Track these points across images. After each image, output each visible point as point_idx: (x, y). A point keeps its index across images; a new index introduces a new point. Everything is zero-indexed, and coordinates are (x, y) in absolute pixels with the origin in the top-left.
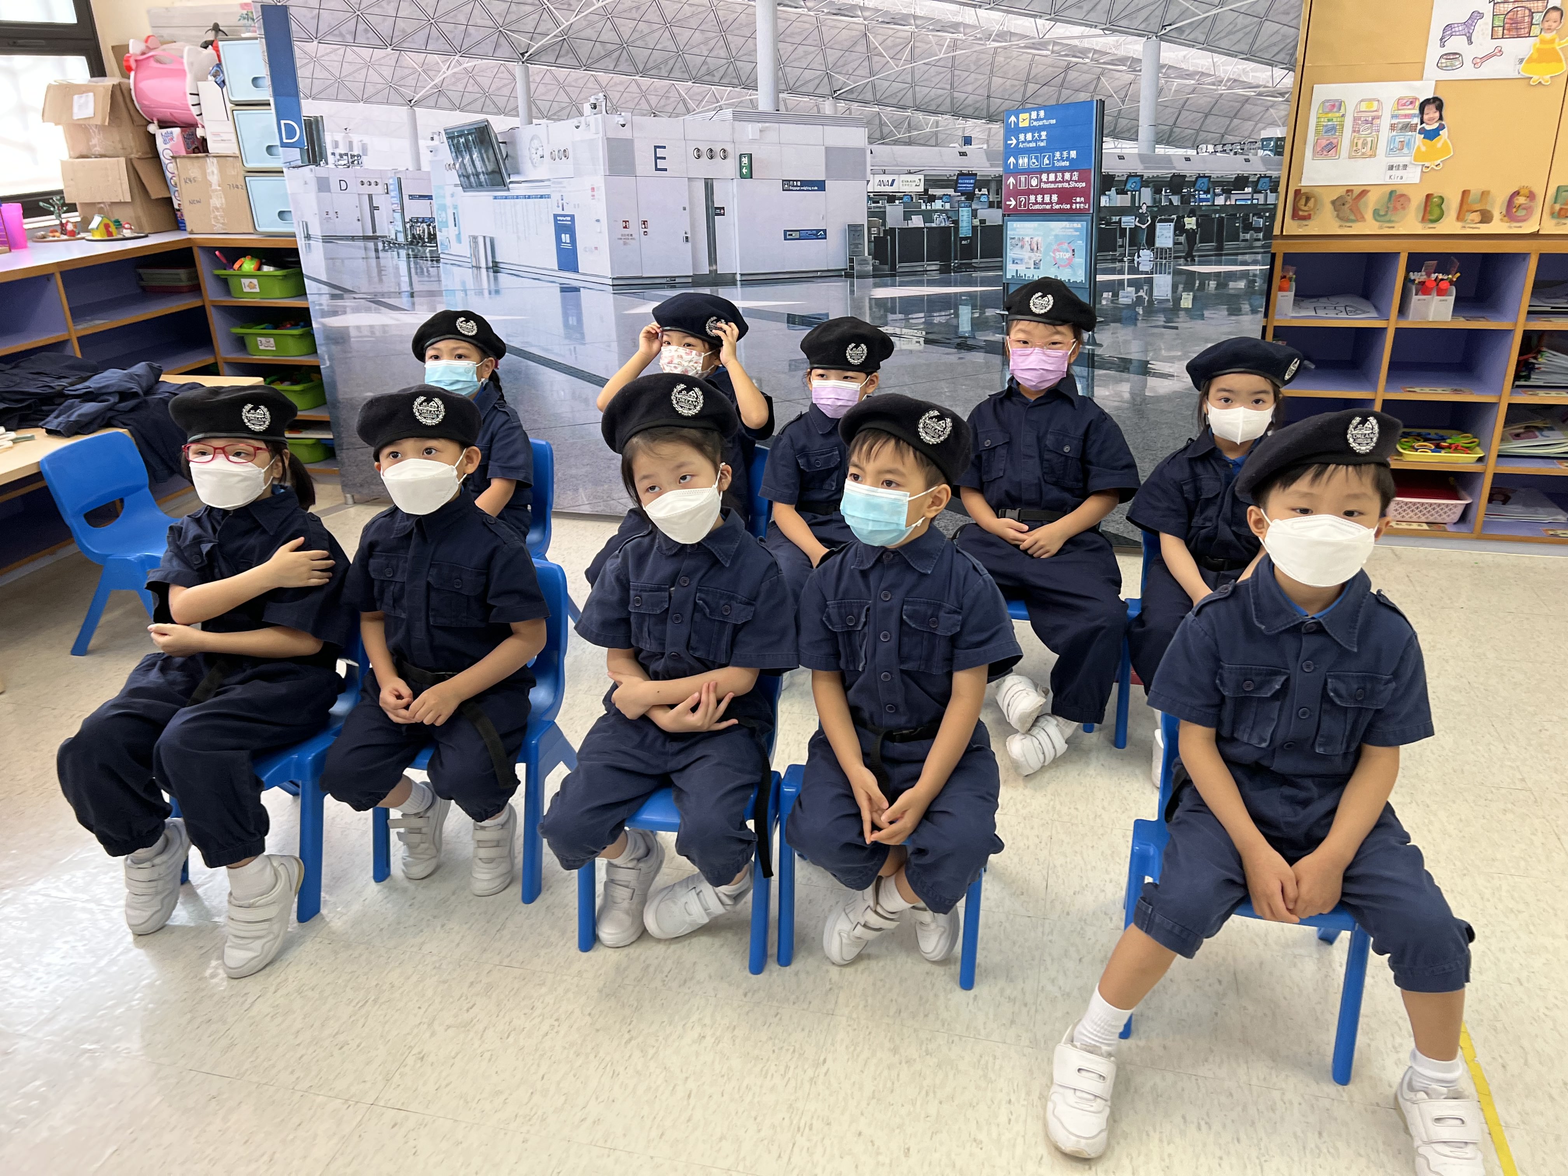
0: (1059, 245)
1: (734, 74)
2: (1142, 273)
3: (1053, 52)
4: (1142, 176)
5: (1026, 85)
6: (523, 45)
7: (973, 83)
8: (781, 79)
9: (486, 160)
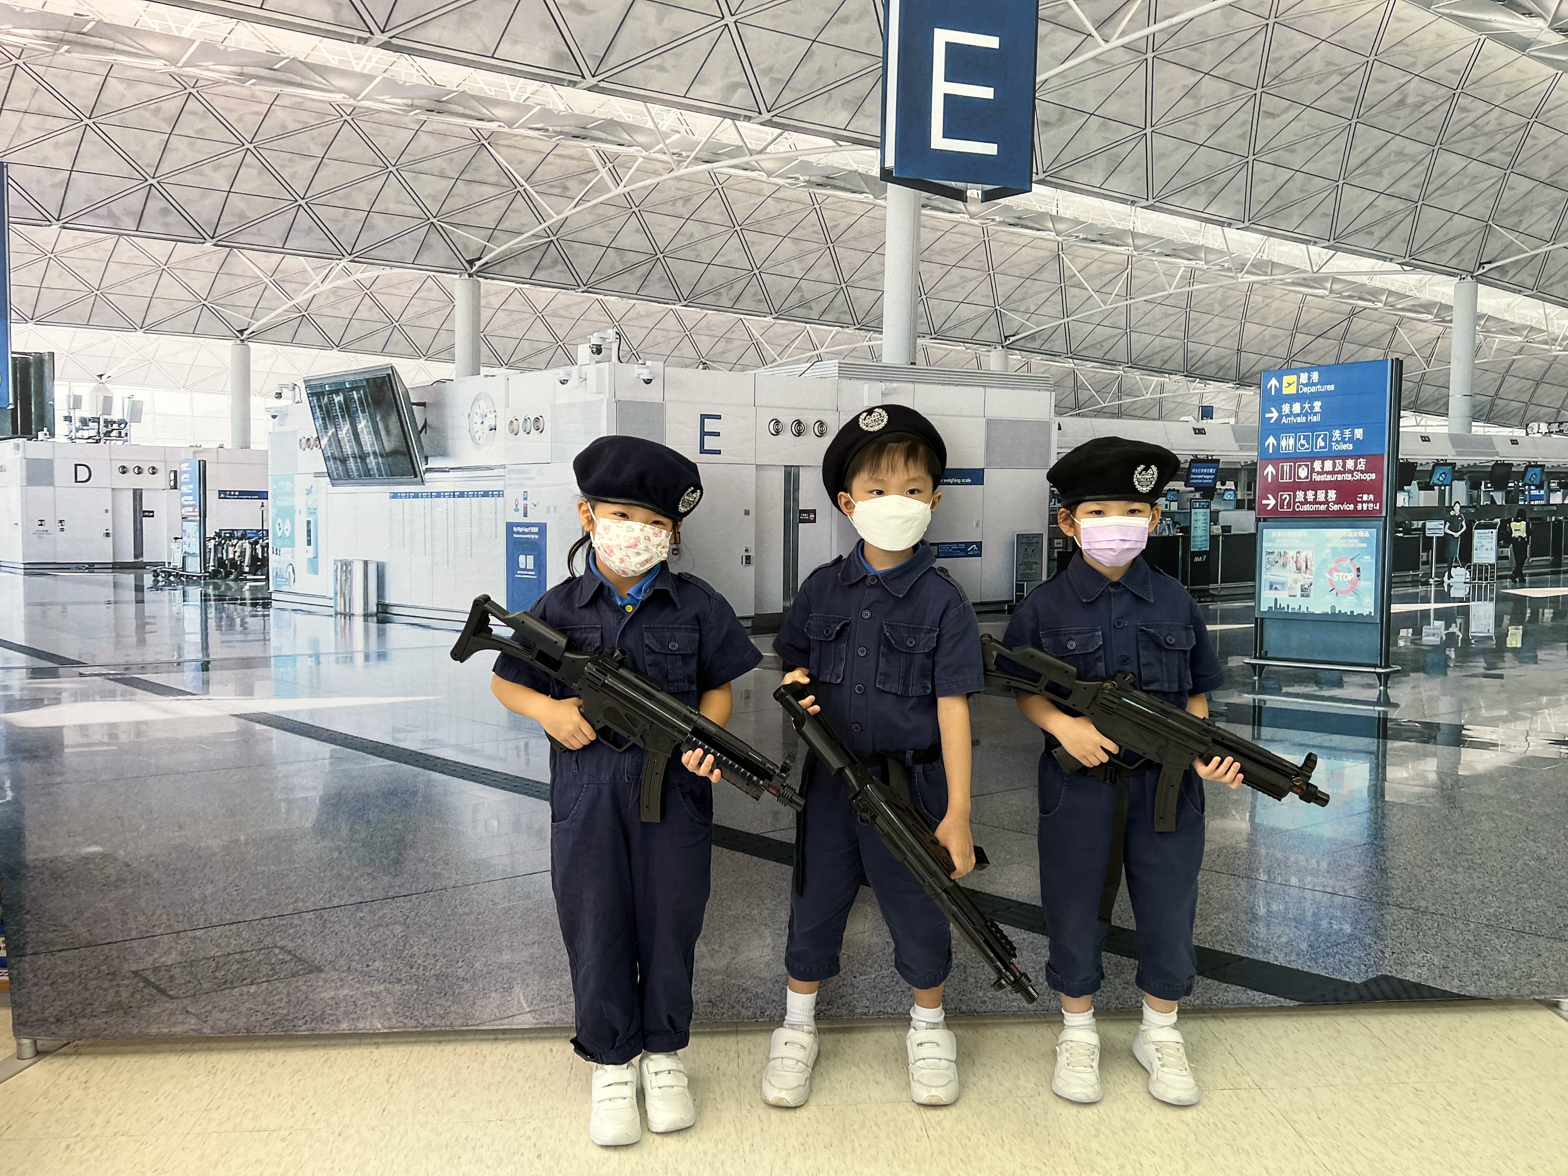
0: (1337, 562)
1: (844, 308)
2: (1455, 600)
3: (1331, 292)
4: (1453, 465)
5: (1293, 336)
6: (473, 247)
7: (1216, 331)
8: (921, 317)
9: (383, 433)
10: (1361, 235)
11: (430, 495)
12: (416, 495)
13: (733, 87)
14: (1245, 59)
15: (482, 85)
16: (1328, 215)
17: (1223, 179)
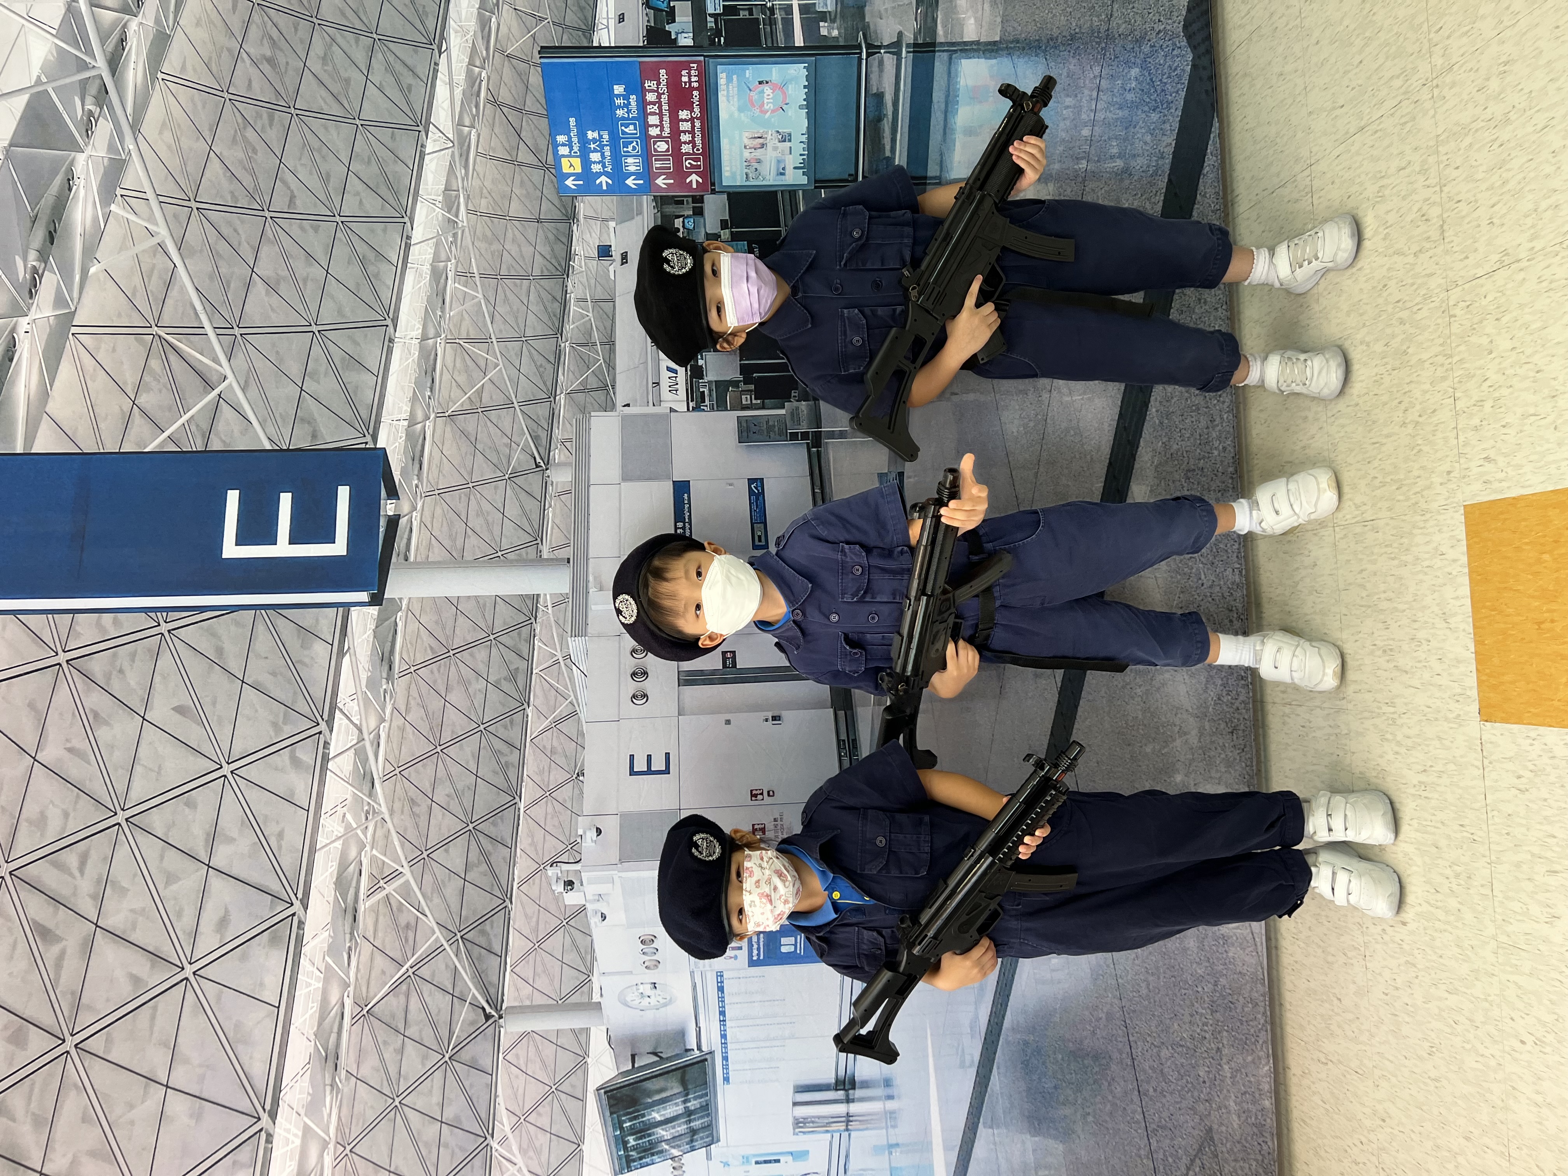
0: (753, 105)
1: (515, 633)
3: (472, 126)
5: (521, 165)
6: (472, 1016)
7: (519, 246)
8: (519, 555)
9: (664, 1095)
10: (412, 98)
11: (724, 1044)
12: (725, 1058)
13: (296, 762)
14: (235, 230)
15: (307, 1016)
16: (393, 133)
17: (361, 248)
